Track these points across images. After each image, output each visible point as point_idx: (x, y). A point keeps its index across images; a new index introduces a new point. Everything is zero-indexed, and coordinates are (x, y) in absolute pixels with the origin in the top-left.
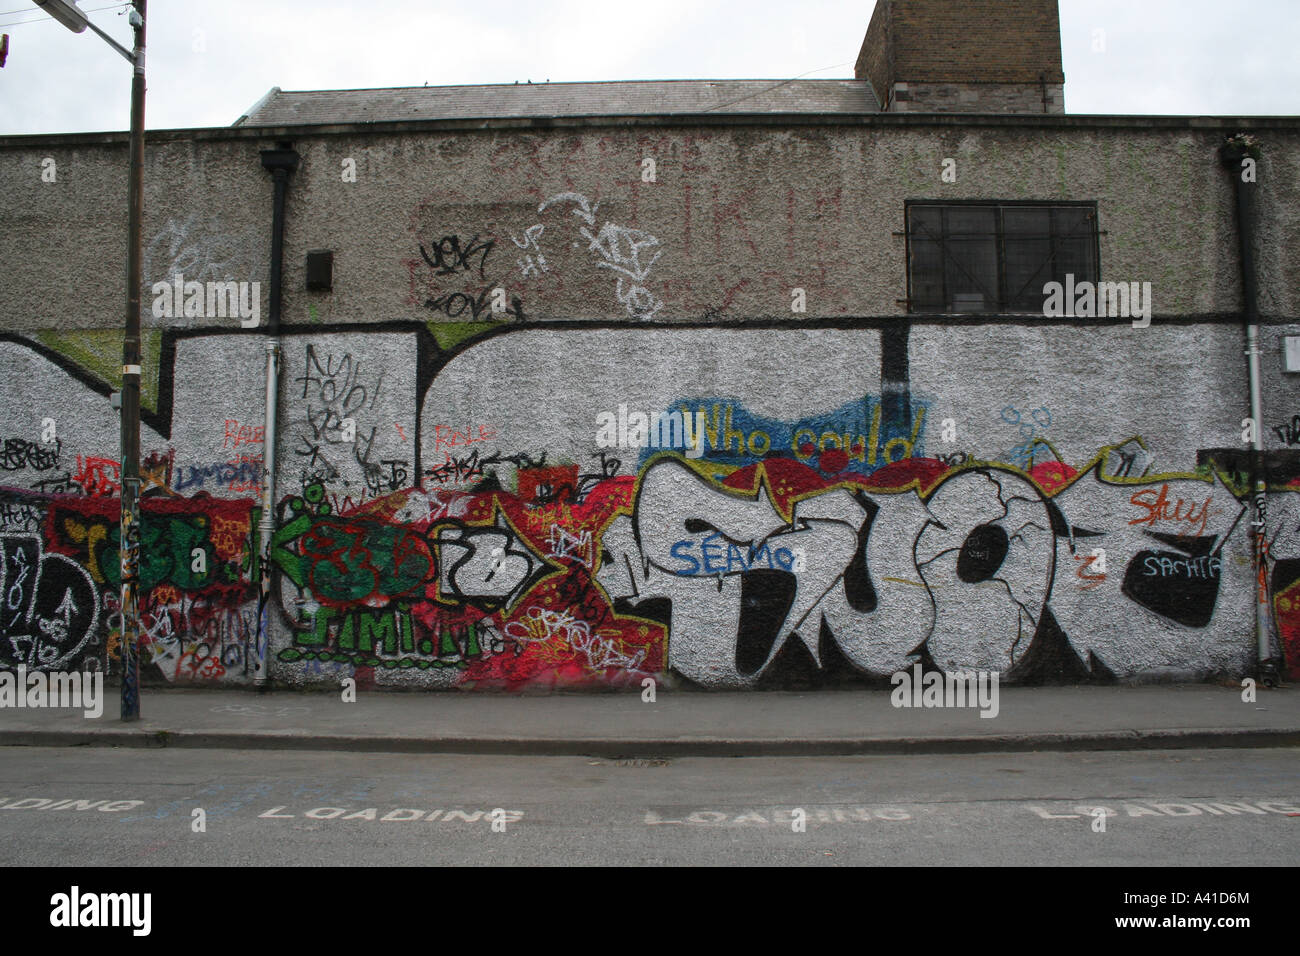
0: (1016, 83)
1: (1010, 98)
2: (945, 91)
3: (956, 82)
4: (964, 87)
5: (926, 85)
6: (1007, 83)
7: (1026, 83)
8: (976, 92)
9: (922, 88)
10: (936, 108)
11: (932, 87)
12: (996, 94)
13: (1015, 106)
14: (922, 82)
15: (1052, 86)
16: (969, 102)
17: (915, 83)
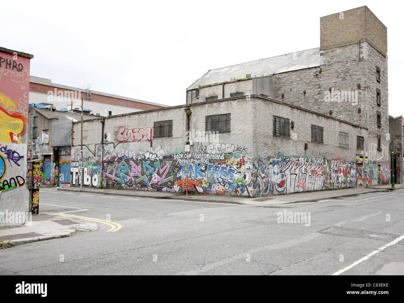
0: (352, 44)
1: (350, 49)
2: (333, 51)
3: (336, 48)
4: (338, 48)
5: (327, 50)
6: (350, 45)
7: (355, 44)
8: (341, 49)
9: (327, 51)
10: (330, 56)
11: (330, 50)
12: (347, 49)
13: (352, 51)
14: (327, 49)
15: (363, 43)
16: (339, 53)
17: (325, 50)
